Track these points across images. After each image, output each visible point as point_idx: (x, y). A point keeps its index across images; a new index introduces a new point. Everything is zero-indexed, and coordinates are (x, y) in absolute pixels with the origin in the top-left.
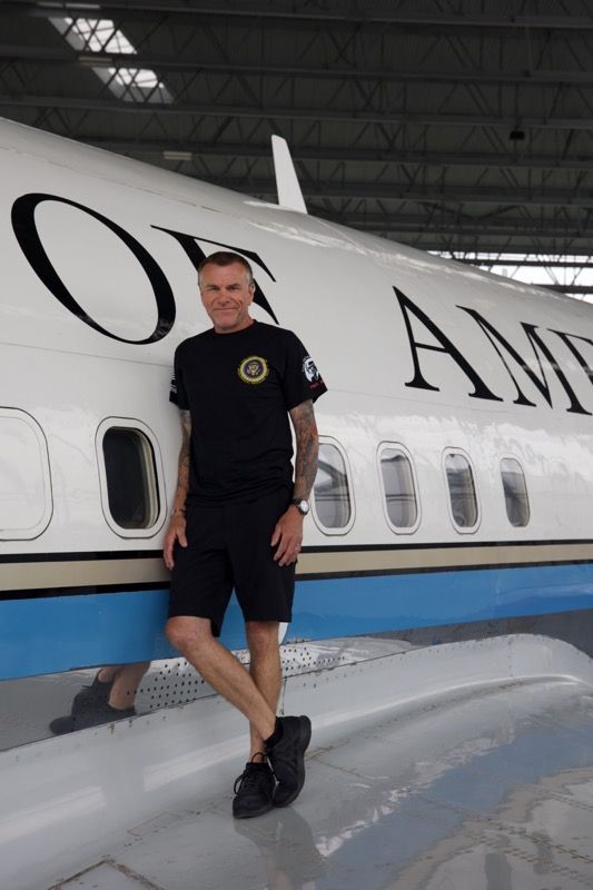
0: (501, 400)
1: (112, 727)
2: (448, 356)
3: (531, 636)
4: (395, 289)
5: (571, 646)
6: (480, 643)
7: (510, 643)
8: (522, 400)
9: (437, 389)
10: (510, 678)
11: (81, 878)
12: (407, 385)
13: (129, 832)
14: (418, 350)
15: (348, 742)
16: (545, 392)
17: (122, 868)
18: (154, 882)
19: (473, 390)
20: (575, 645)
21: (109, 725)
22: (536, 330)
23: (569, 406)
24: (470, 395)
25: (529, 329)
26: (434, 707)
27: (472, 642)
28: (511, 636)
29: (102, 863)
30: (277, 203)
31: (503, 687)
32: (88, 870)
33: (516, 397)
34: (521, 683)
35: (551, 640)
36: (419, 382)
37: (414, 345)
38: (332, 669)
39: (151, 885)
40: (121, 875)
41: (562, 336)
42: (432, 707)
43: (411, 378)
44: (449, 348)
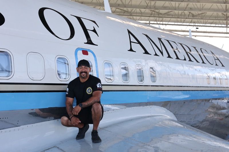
0: (151, 54)
1: (58, 120)
2: (139, 44)
3: (156, 106)
4: (128, 29)
5: (166, 109)
6: (143, 107)
7: (151, 107)
8: (156, 55)
9: (135, 52)
10: (150, 115)
11: (49, 150)
12: (128, 50)
13: (61, 141)
14: (131, 43)
15: (111, 126)
16: (162, 53)
17: (58, 148)
18: (64, 150)
19: (144, 52)
20: (167, 109)
21: (57, 119)
22: (161, 39)
23: (168, 56)
24: (143, 53)
25: (160, 39)
26: (132, 120)
27: (142, 107)
28: (151, 106)
29: (54, 147)
30: (104, 10)
31: (148, 117)
32: (51, 148)
33: (155, 54)
34: (153, 116)
35: (161, 107)
36: (131, 50)
37: (131, 42)
38: (108, 111)
39: (63, 150)
40: (58, 149)
41: (168, 41)
42: (131, 120)
43: (129, 49)
44: (139, 43)
